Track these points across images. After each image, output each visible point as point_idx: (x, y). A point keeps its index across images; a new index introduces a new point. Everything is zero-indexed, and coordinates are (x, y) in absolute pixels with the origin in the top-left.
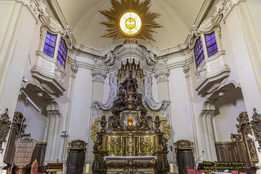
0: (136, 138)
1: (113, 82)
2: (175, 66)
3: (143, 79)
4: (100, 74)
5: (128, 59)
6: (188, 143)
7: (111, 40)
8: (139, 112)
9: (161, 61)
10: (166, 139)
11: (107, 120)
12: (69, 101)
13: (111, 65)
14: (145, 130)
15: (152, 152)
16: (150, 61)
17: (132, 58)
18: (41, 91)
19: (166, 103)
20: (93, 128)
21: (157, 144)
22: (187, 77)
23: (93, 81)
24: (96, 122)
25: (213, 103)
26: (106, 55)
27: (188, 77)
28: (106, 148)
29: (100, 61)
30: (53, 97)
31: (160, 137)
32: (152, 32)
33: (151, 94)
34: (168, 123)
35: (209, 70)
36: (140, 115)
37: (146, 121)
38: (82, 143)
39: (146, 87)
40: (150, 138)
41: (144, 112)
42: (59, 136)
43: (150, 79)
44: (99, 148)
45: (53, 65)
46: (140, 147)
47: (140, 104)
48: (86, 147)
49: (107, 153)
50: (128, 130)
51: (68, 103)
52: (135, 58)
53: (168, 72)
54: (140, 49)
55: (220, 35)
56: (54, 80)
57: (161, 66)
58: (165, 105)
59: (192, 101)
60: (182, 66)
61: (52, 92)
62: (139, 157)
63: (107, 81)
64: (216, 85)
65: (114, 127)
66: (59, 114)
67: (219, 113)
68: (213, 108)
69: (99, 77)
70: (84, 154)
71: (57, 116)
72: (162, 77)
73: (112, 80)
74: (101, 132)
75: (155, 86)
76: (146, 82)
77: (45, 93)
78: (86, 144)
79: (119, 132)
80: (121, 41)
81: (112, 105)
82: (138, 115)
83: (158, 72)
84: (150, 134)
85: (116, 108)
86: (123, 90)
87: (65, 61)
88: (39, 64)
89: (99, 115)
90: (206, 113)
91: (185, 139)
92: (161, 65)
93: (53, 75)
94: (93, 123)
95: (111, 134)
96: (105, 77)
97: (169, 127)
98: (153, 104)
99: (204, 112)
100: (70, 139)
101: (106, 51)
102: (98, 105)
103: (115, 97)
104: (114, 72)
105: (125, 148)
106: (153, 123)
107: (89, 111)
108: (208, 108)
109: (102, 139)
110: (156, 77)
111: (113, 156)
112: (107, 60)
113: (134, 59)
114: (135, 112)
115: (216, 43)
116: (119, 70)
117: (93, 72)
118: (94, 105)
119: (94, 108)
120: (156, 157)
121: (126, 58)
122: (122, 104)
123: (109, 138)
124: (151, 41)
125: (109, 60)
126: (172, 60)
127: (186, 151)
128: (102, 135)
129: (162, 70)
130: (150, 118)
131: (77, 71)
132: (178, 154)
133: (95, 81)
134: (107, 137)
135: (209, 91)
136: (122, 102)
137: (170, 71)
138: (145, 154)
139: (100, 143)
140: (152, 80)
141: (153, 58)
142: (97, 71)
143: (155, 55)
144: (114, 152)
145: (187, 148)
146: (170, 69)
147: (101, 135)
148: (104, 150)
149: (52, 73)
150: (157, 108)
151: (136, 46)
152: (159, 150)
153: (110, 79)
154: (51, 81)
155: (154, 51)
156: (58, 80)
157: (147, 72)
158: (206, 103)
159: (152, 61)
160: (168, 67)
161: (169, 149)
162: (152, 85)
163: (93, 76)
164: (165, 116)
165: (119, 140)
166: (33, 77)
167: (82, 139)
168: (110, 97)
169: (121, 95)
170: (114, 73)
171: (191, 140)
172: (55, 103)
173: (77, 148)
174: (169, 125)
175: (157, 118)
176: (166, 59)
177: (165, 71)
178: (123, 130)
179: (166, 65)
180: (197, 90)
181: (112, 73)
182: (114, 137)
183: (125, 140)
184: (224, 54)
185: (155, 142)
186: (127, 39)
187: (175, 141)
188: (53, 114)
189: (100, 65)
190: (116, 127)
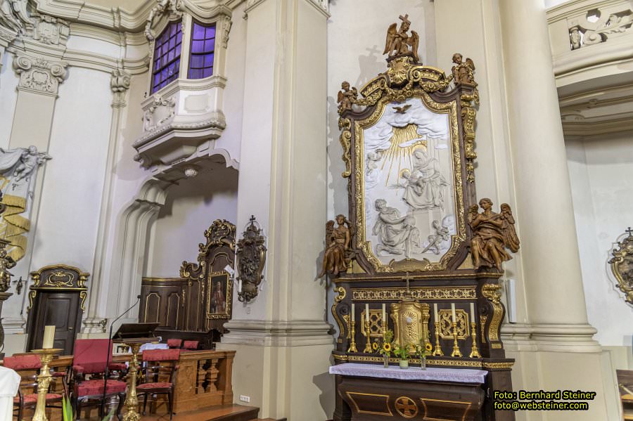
2: (92, 62)
6: (76, 274)
9: (47, 30)
10: (10, 260)
16: (6, 9)
22: (117, 106)
25: (164, 189)
27: (119, 106)
35: (180, 109)
53: (63, 72)
55: (226, 40)
58: (29, 163)
59: (113, 171)
60: (110, 70)
64: (186, 150)
67: (170, 213)
68: (161, 200)
72: (40, 77)
83: (28, 58)
90: (143, 207)
92: (44, 40)
97: (27, 227)
99: (139, 205)
108: (150, 198)
110: (19, 69)
115: (212, 52)
126: (83, 43)
129: (46, 58)
132: (36, 301)
135: (165, 159)
137: (71, 70)
141: (22, 8)
143: (31, 3)
146: (71, 66)
158: (150, 184)
159: (15, 14)
160: (65, 55)
164: (20, 192)
174: (29, 223)
176: (65, 30)
177: (55, 64)
179: (61, 47)
180: (137, 147)
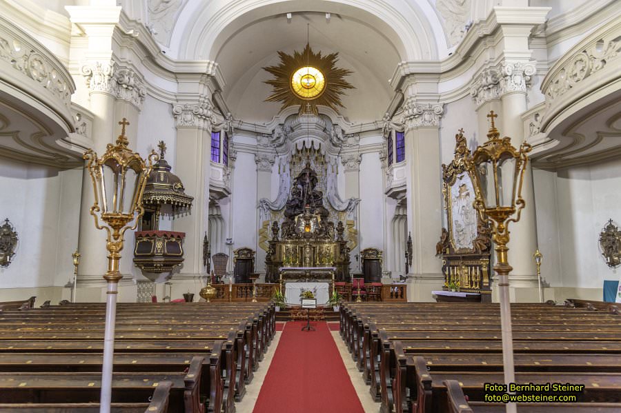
0: (314, 248)
1: (284, 172)
2: (370, 149)
3: (325, 166)
4: (266, 159)
5: (304, 142)
6: (377, 252)
8: (319, 217)
9: (351, 140)
11: (280, 226)
12: (230, 201)
13: (281, 145)
14: (325, 238)
15: (332, 262)
16: (335, 140)
17: (310, 139)
19: (354, 202)
20: (261, 234)
21: (338, 254)
23: (257, 170)
24: (266, 225)
26: (273, 131)
27: (384, 167)
28: (280, 258)
29: (265, 140)
31: (342, 245)
32: (340, 93)
33: (336, 189)
34: (355, 228)
35: (395, 178)
36: (319, 220)
37: (326, 228)
38: (250, 251)
39: (329, 179)
40: (329, 247)
41: (325, 215)
42: (224, 244)
43: (335, 167)
44: (272, 258)
46: (318, 257)
47: (320, 205)
48: (255, 256)
49: (281, 264)
50: (305, 237)
51: (229, 204)
52: (315, 140)
53: (360, 158)
54: (322, 123)
58: (353, 204)
59: (386, 201)
62: (317, 268)
63: (275, 168)
65: (289, 235)
66: (221, 219)
69: (264, 163)
70: (252, 264)
71: (218, 220)
72: (352, 164)
73: (282, 167)
74: (273, 241)
75: (342, 175)
76: (329, 171)
78: (254, 252)
79: (295, 240)
80: (294, 108)
82: (317, 220)
83: (346, 156)
84: (330, 242)
85: (289, 211)
86: (299, 187)
90: (399, 217)
91: (374, 248)
92: (351, 145)
94: (261, 227)
95: (286, 243)
96: (273, 163)
97: (356, 233)
98: (337, 202)
99: (397, 217)
100: (236, 247)
101: (272, 126)
102: (266, 204)
103: (287, 194)
104: (286, 156)
105: (302, 259)
106: (335, 230)
107: (255, 212)
109: (275, 249)
110: (344, 163)
111: (289, 267)
112: (274, 138)
113: (312, 142)
116: (293, 156)
117: (257, 158)
118: (261, 205)
119: (261, 208)
120: (335, 269)
121: (302, 140)
123: (284, 247)
124: (338, 107)
125: (278, 138)
126: (367, 140)
127: (375, 261)
128: (275, 244)
129: (353, 153)
130: (331, 224)
131: (235, 158)
132: (364, 264)
133: (260, 170)
134: (281, 247)
138: (324, 265)
140: (337, 167)
141: (340, 135)
142: (261, 155)
143: (343, 132)
144: (289, 262)
145: (375, 258)
146: (362, 154)
148: (278, 260)
150: (341, 209)
151: (316, 119)
152: (340, 260)
153: (279, 166)
155: (343, 125)
157: (332, 157)
158: (398, 207)
159: (339, 139)
160: (359, 150)
161: (352, 259)
162: (338, 175)
163: (257, 164)
164: (351, 218)
165: (294, 250)
167: (249, 247)
168: (280, 193)
169: (296, 193)
171: (381, 249)
172: (218, 207)
173: (243, 257)
174: (356, 230)
175: (340, 224)
176: (358, 138)
177: (356, 155)
178: (299, 238)
179: (358, 147)
180: (386, 194)
181: (283, 157)
182: (289, 245)
183: (302, 251)
185: (335, 252)
187: (363, 248)
188: (215, 219)
189: (266, 146)
190: (291, 235)
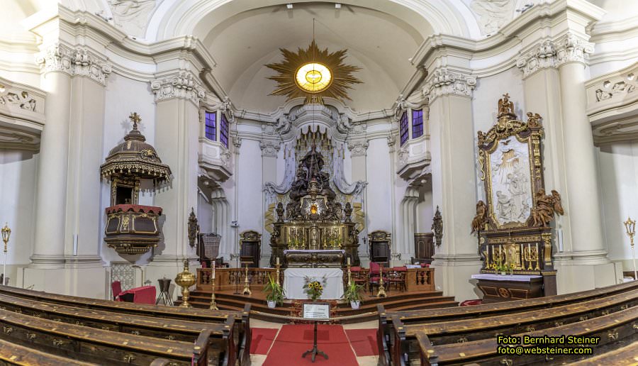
0: (321, 229)
1: (290, 156)
2: (378, 135)
3: (331, 151)
4: (271, 146)
5: (309, 127)
6: (385, 234)
7: (285, 98)
8: (325, 198)
9: (357, 128)
10: (357, 231)
11: (285, 207)
12: (235, 185)
13: (286, 133)
14: (332, 220)
15: (340, 245)
16: (341, 127)
17: (316, 124)
18: (207, 179)
19: (361, 185)
20: (266, 217)
21: (346, 236)
23: (262, 156)
24: (271, 208)
25: (417, 189)
26: (278, 120)
27: (392, 152)
28: (285, 240)
29: (270, 129)
30: (218, 183)
31: (351, 227)
32: (346, 87)
33: (342, 173)
34: (362, 210)
35: (411, 154)
36: (326, 201)
37: (333, 209)
38: (256, 234)
39: (336, 162)
40: (337, 229)
41: (331, 197)
42: (229, 227)
43: (341, 152)
44: (277, 240)
45: (218, 149)
46: (325, 240)
47: (327, 187)
48: (261, 239)
49: (286, 246)
50: (311, 219)
51: (234, 187)
52: (321, 125)
53: (367, 144)
54: (328, 111)
55: (428, 116)
56: (221, 167)
57: (356, 136)
58: (360, 188)
59: (394, 183)
61: (219, 179)
62: (325, 251)
63: (281, 154)
64: (418, 172)
65: (294, 216)
66: (226, 202)
67: (424, 200)
68: (417, 194)
69: (269, 149)
70: (259, 247)
71: (224, 204)
72: (358, 149)
73: (287, 153)
74: (278, 223)
75: (348, 160)
76: (336, 155)
77: (210, 181)
78: (260, 235)
79: (300, 222)
80: (301, 100)
81: (289, 187)
82: (323, 201)
83: (353, 143)
84: (338, 224)
85: (295, 193)
86: (305, 169)
87: (227, 139)
88: (204, 152)
89: (274, 201)
90: (409, 199)
91: (382, 230)
92: (357, 133)
93: (220, 161)
94: (267, 210)
95: (291, 225)
96: (278, 149)
97: (363, 215)
98: (344, 186)
99: (407, 199)
100: (242, 230)
101: (278, 115)
102: (272, 187)
103: (293, 176)
105: (308, 241)
106: (343, 211)
107: (260, 196)
108: (411, 195)
109: (279, 231)
110: (350, 149)
111: (294, 250)
112: (279, 126)
113: (318, 126)
114: (320, 197)
115: (422, 123)
116: (298, 141)
117: (262, 144)
118: (266, 188)
119: (266, 191)
120: (344, 251)
121: (307, 125)
122: (303, 188)
123: (289, 229)
124: (345, 100)
125: (283, 126)
126: (374, 128)
127: (383, 244)
128: (280, 226)
129: (359, 140)
130: (338, 205)
131: (240, 145)
132: (372, 246)
133: (265, 155)
134: (286, 228)
135: (411, 177)
136: (303, 185)
137: (370, 142)
138: (332, 248)
139: (279, 235)
140: (343, 152)
141: (347, 123)
142: (266, 142)
143: (350, 120)
144: (294, 245)
145: (384, 240)
146: (369, 140)
147: (278, 226)
148: (283, 242)
149: (217, 159)
150: (348, 192)
151: (322, 107)
152: (349, 243)
153: (285, 152)
154: (218, 168)
155: (349, 114)
156: (224, 166)
157: (338, 143)
158: (409, 188)
159: (345, 127)
160: (366, 136)
161: (361, 242)
162: (344, 160)
163: (262, 150)
164: (359, 201)
165: (300, 232)
166: (201, 167)
167: (255, 230)
168: (286, 177)
169: (302, 174)
170: (290, 143)
171: (389, 231)
172: (221, 190)
173: (249, 239)
174: (364, 213)
175: (348, 205)
176: (365, 126)
177: (363, 141)
178: (305, 220)
179: (365, 133)
180: (398, 173)
181: (288, 143)
182: (294, 227)
183: (308, 232)
184: (428, 139)
185: (343, 234)
186: (308, 96)
187: (370, 231)
188: (219, 201)
189: (271, 134)
190: (297, 216)
